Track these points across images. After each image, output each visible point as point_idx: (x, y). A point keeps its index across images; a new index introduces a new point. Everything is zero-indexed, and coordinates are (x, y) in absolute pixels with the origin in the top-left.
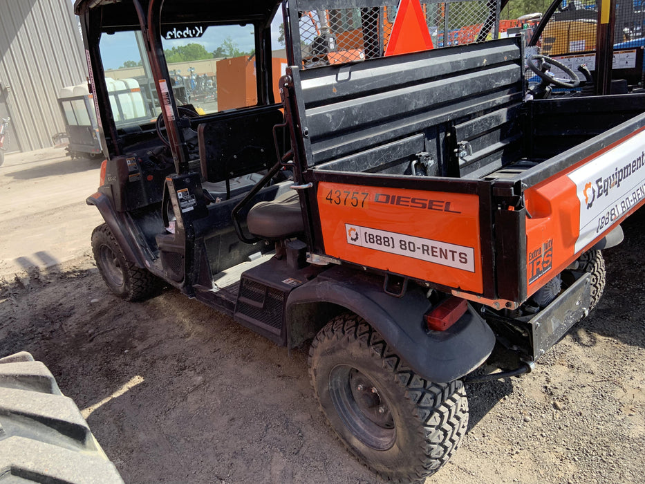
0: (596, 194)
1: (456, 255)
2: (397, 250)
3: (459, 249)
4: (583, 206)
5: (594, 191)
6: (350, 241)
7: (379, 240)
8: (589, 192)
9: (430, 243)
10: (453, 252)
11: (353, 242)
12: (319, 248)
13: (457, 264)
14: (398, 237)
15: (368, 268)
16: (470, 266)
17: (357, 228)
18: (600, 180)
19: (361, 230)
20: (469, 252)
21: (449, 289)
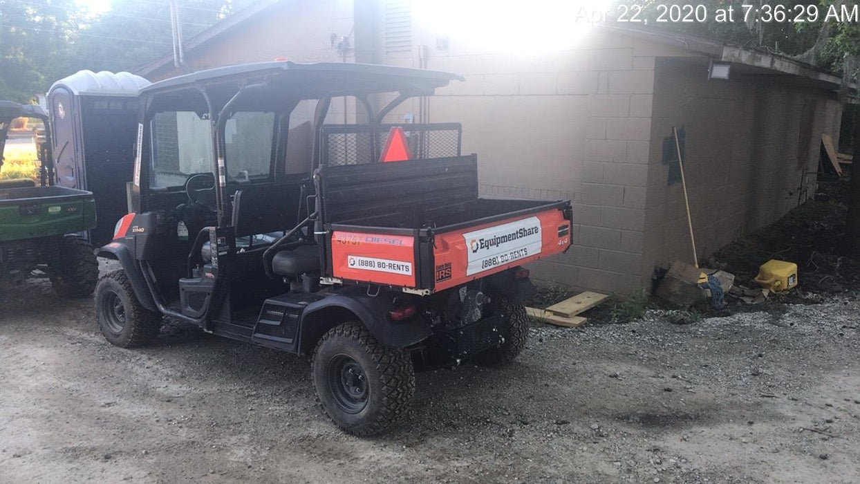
0: (479, 246)
1: (404, 268)
2: (377, 268)
3: (405, 264)
4: (470, 252)
5: (477, 245)
6: (350, 266)
7: (366, 263)
8: (475, 244)
9: (392, 262)
10: (403, 266)
11: (352, 267)
12: (329, 274)
13: (404, 272)
14: (377, 260)
15: (359, 282)
16: (410, 273)
17: (354, 258)
18: (483, 240)
19: (357, 259)
20: (410, 265)
21: (401, 287)
